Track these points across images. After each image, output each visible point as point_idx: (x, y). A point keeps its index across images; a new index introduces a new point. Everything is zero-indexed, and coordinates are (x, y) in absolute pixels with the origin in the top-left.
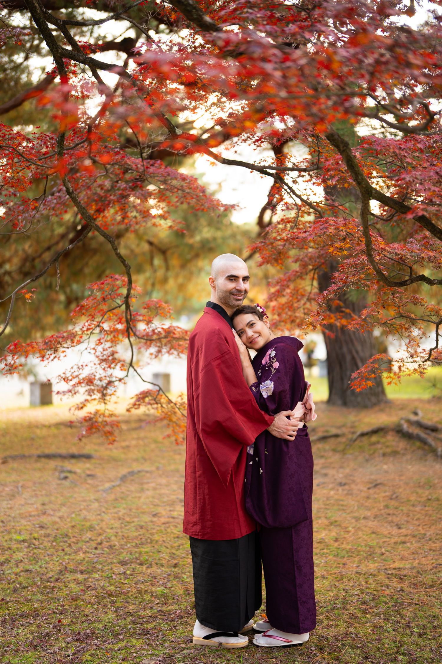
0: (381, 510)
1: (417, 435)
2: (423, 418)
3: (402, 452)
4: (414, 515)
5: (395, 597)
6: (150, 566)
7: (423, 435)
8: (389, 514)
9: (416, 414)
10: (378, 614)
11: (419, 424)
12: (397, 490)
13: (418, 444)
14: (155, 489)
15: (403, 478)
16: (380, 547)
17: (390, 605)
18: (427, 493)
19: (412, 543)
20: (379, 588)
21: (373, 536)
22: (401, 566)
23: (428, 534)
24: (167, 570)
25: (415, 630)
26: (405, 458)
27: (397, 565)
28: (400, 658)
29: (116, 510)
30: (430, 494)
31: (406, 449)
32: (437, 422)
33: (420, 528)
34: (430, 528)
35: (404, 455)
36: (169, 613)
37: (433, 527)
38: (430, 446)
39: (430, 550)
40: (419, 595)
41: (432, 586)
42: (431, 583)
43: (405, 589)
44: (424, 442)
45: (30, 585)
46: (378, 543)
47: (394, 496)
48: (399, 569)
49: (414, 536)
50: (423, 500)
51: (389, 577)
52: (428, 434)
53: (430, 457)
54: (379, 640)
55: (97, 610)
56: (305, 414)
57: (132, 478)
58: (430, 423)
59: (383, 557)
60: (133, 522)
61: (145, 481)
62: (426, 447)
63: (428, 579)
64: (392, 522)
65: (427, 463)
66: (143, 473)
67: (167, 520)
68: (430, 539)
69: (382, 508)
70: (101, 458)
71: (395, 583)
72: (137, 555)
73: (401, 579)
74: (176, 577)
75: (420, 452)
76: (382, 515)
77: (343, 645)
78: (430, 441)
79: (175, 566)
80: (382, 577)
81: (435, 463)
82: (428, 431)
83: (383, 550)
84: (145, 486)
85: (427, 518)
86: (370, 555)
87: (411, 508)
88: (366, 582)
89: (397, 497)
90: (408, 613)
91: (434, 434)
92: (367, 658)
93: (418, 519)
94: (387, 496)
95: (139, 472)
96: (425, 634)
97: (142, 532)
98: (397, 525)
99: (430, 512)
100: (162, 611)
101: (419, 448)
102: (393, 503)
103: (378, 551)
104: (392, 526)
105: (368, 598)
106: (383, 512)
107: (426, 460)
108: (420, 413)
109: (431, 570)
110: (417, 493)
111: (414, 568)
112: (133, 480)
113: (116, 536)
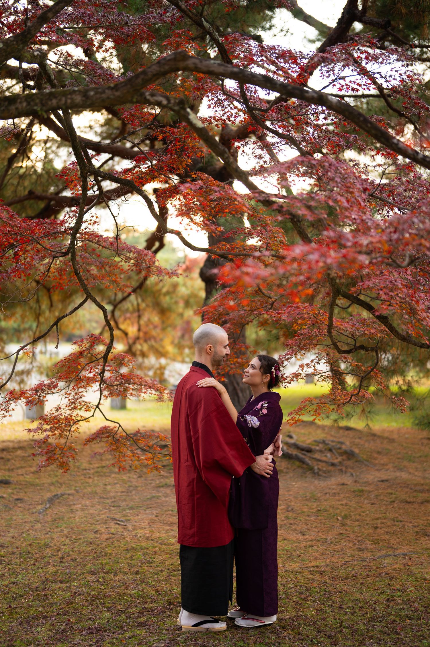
0: (283, 521)
1: (296, 455)
2: (297, 440)
3: (285, 470)
4: (312, 524)
5: (323, 588)
6: (116, 574)
7: (300, 455)
8: (291, 524)
9: (291, 437)
10: (315, 601)
11: (296, 446)
12: (290, 504)
13: (297, 463)
14: (83, 510)
15: (291, 493)
16: (295, 551)
17: (321, 594)
18: (315, 505)
19: (318, 547)
20: (308, 582)
21: (286, 542)
22: (318, 564)
23: (329, 538)
24: (131, 576)
25: (348, 610)
26: (288, 476)
27: (314, 563)
28: (344, 630)
29: (59, 529)
30: (318, 505)
31: (288, 468)
32: (309, 444)
33: (320, 534)
34: (328, 533)
35: (287, 473)
36: (152, 609)
37: (330, 533)
38: (307, 464)
39: (335, 551)
40: (340, 585)
41: (346, 579)
42: (345, 576)
43: (328, 581)
44: (302, 461)
45: (24, 595)
46: (292, 547)
47: (290, 509)
48: (317, 567)
49: (318, 541)
50: (314, 511)
51: (312, 573)
52: (305, 455)
53: (309, 474)
54: (324, 619)
55: (92, 610)
56: (274, 450)
57: (58, 501)
58: (304, 445)
59: (301, 558)
60: (80, 539)
61: (71, 503)
62: (304, 466)
63: (342, 573)
64: (296, 530)
65: (307, 479)
66: (66, 496)
67: (108, 536)
68: (331, 543)
69: (283, 519)
70: (18, 483)
71: (317, 577)
72: (100, 566)
73: (321, 574)
74: (143, 582)
75: (300, 471)
76: (285, 524)
77: (299, 624)
78: (307, 460)
79: (137, 573)
80: (306, 573)
81: (313, 480)
82: (304, 452)
83: (298, 553)
84: (74, 507)
85: (322, 526)
86: (290, 557)
87: (307, 518)
88: (296, 578)
89: (292, 509)
90: (337, 598)
91: (309, 454)
92: (319, 632)
93: (316, 527)
94: (284, 509)
95: (62, 495)
96: (355, 612)
97: (93, 546)
98: (301, 532)
99: (323, 521)
100: (146, 608)
101: (299, 467)
102: (290, 514)
103: (294, 553)
104: (297, 534)
105: (303, 590)
106: (285, 522)
107: (306, 477)
108: (294, 436)
109: (342, 566)
110: (307, 505)
111: (328, 565)
112: (59, 502)
113: (73, 551)
